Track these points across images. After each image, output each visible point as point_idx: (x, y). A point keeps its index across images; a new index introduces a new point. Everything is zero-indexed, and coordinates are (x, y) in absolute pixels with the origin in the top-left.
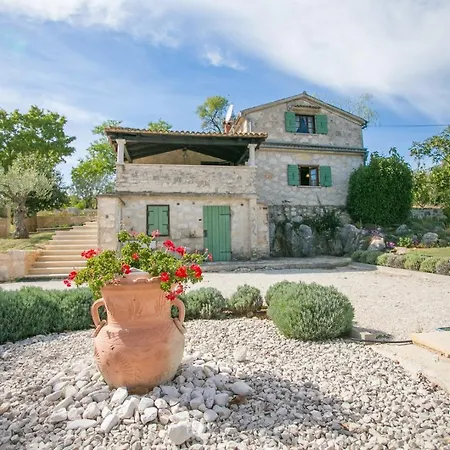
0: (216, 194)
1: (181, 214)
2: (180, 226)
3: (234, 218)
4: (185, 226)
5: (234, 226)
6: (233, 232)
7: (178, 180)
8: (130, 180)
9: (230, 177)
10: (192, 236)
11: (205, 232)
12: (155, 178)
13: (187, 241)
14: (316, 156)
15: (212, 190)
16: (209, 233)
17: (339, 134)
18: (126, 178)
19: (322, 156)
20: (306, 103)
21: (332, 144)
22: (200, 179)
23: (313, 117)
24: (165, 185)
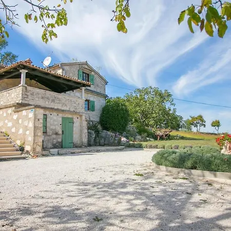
0: (69, 111)
1: (52, 120)
2: (52, 127)
3: (74, 125)
4: (54, 127)
5: (74, 129)
6: (74, 132)
7: (53, 101)
8: (30, 97)
9: (75, 103)
10: (57, 134)
11: (63, 132)
12: (42, 98)
13: (54, 136)
14: (89, 95)
15: (68, 109)
16: (64, 132)
17: (98, 86)
18: (27, 95)
19: (91, 95)
20: (86, 67)
21: (95, 90)
22: (63, 101)
23: (88, 74)
24: (47, 102)
